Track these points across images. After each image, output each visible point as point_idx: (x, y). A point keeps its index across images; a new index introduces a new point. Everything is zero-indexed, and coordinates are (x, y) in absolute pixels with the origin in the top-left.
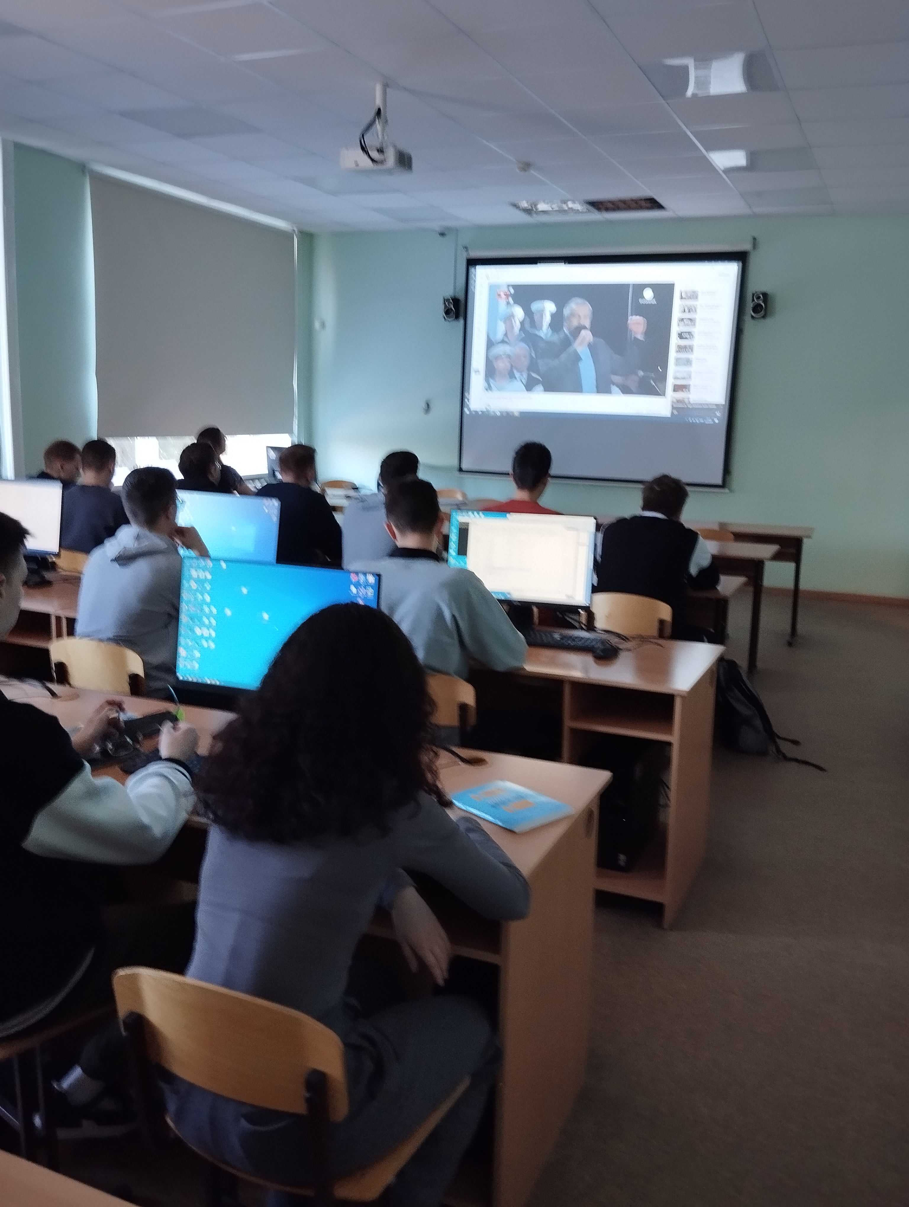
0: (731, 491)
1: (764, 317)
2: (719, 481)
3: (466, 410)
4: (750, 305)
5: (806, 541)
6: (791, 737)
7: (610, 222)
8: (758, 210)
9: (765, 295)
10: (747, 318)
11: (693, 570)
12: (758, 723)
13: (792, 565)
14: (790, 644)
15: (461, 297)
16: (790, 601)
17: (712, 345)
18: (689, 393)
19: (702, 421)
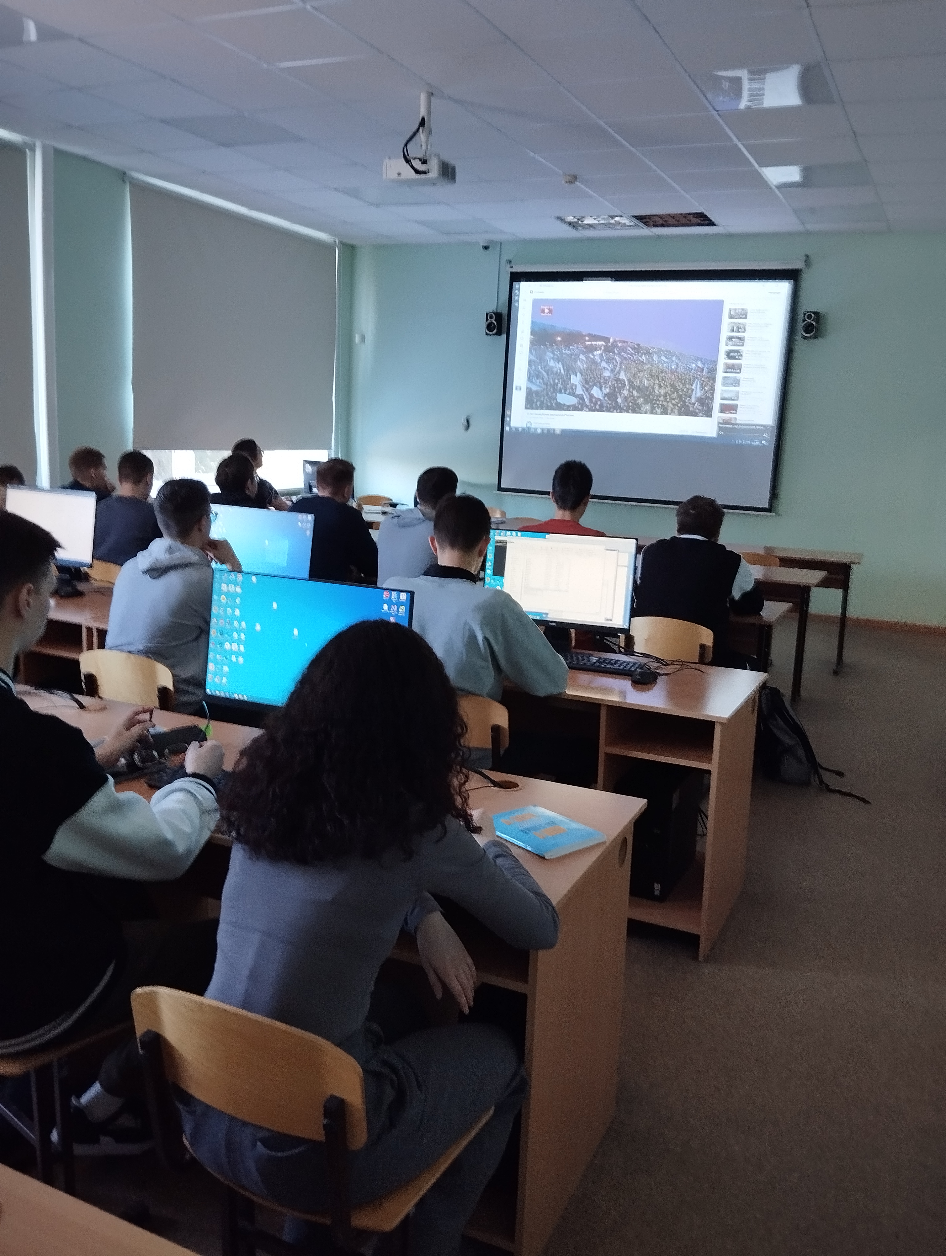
0: (778, 515)
1: (815, 337)
2: (766, 506)
3: (507, 428)
4: (801, 325)
5: (854, 567)
6: (835, 769)
7: (659, 237)
8: (811, 227)
9: (817, 314)
10: (798, 338)
11: (737, 594)
12: (801, 752)
13: (840, 592)
14: (836, 673)
15: (505, 312)
16: (837, 629)
17: (761, 365)
18: (736, 413)
19: (749, 442)
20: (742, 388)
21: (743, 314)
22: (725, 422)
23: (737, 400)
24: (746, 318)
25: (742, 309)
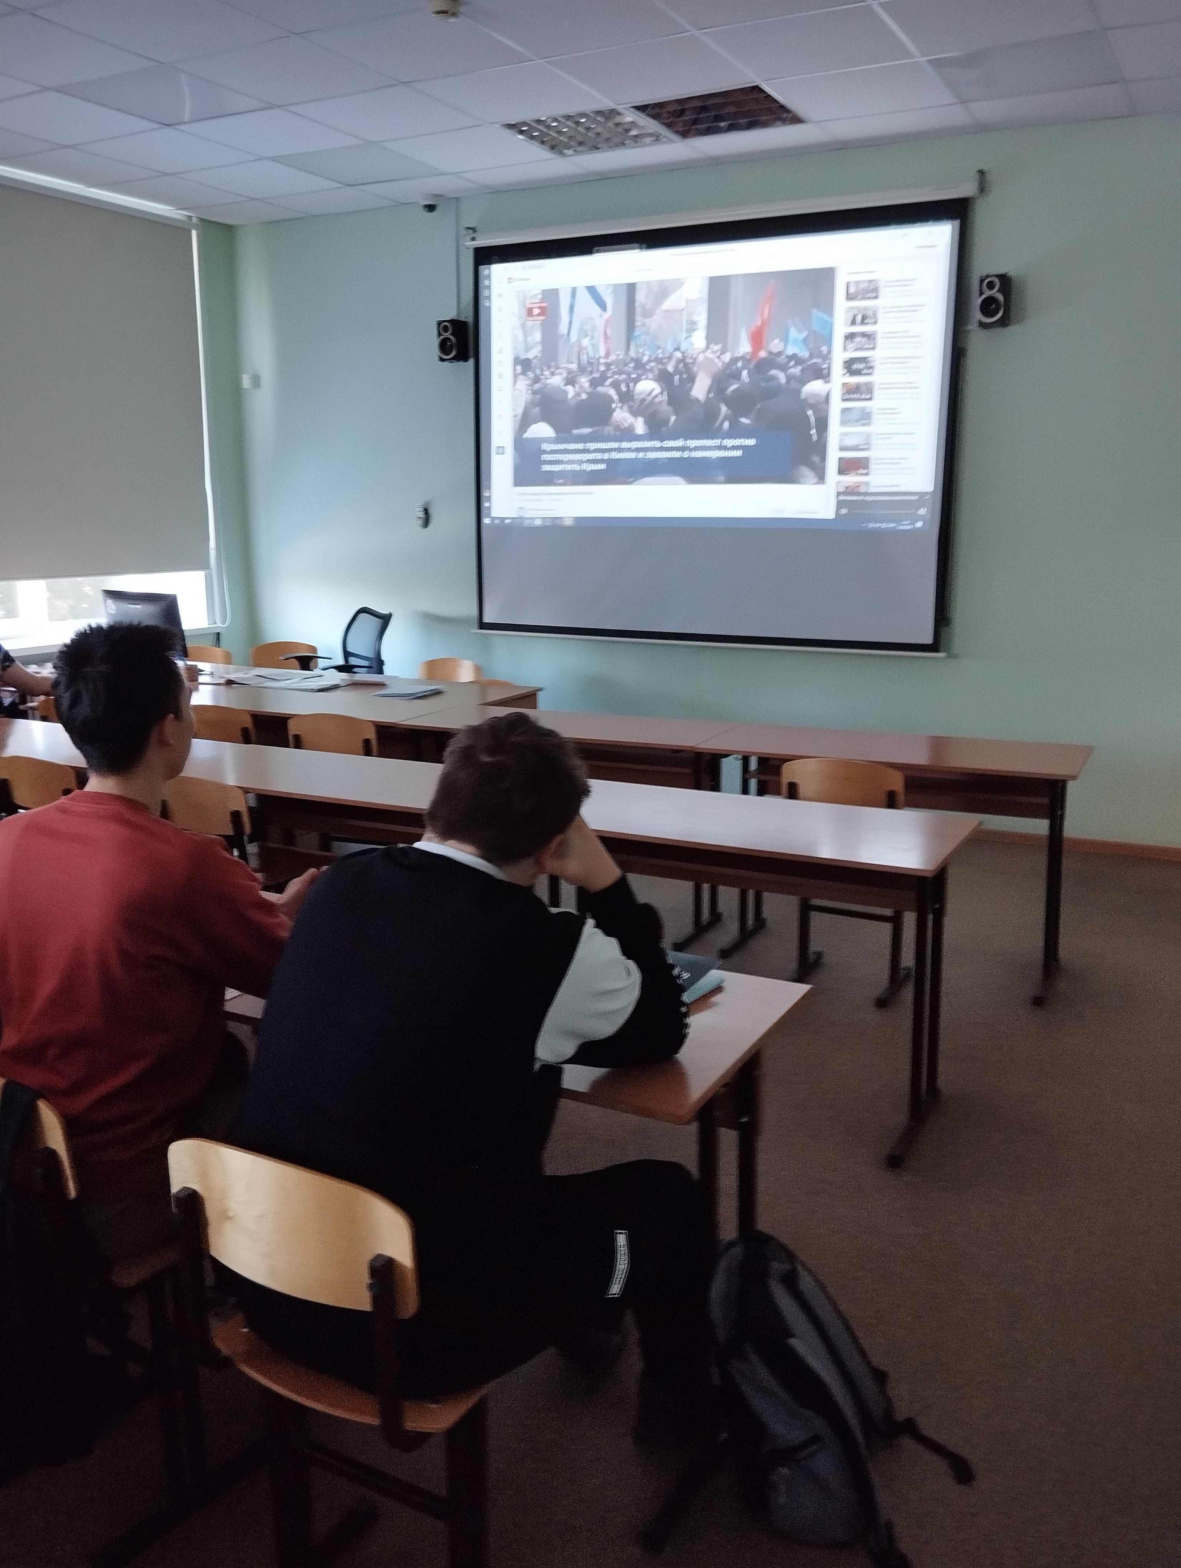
0: (951, 656)
1: (1004, 322)
2: (928, 639)
3: (486, 521)
4: (977, 301)
8: (981, 115)
9: (1005, 279)
10: (972, 326)
15: (470, 319)
17: (908, 383)
18: (867, 474)
19: (892, 525)
20: (876, 428)
21: (871, 291)
22: (850, 491)
23: (868, 449)
24: (876, 297)
25: (870, 281)
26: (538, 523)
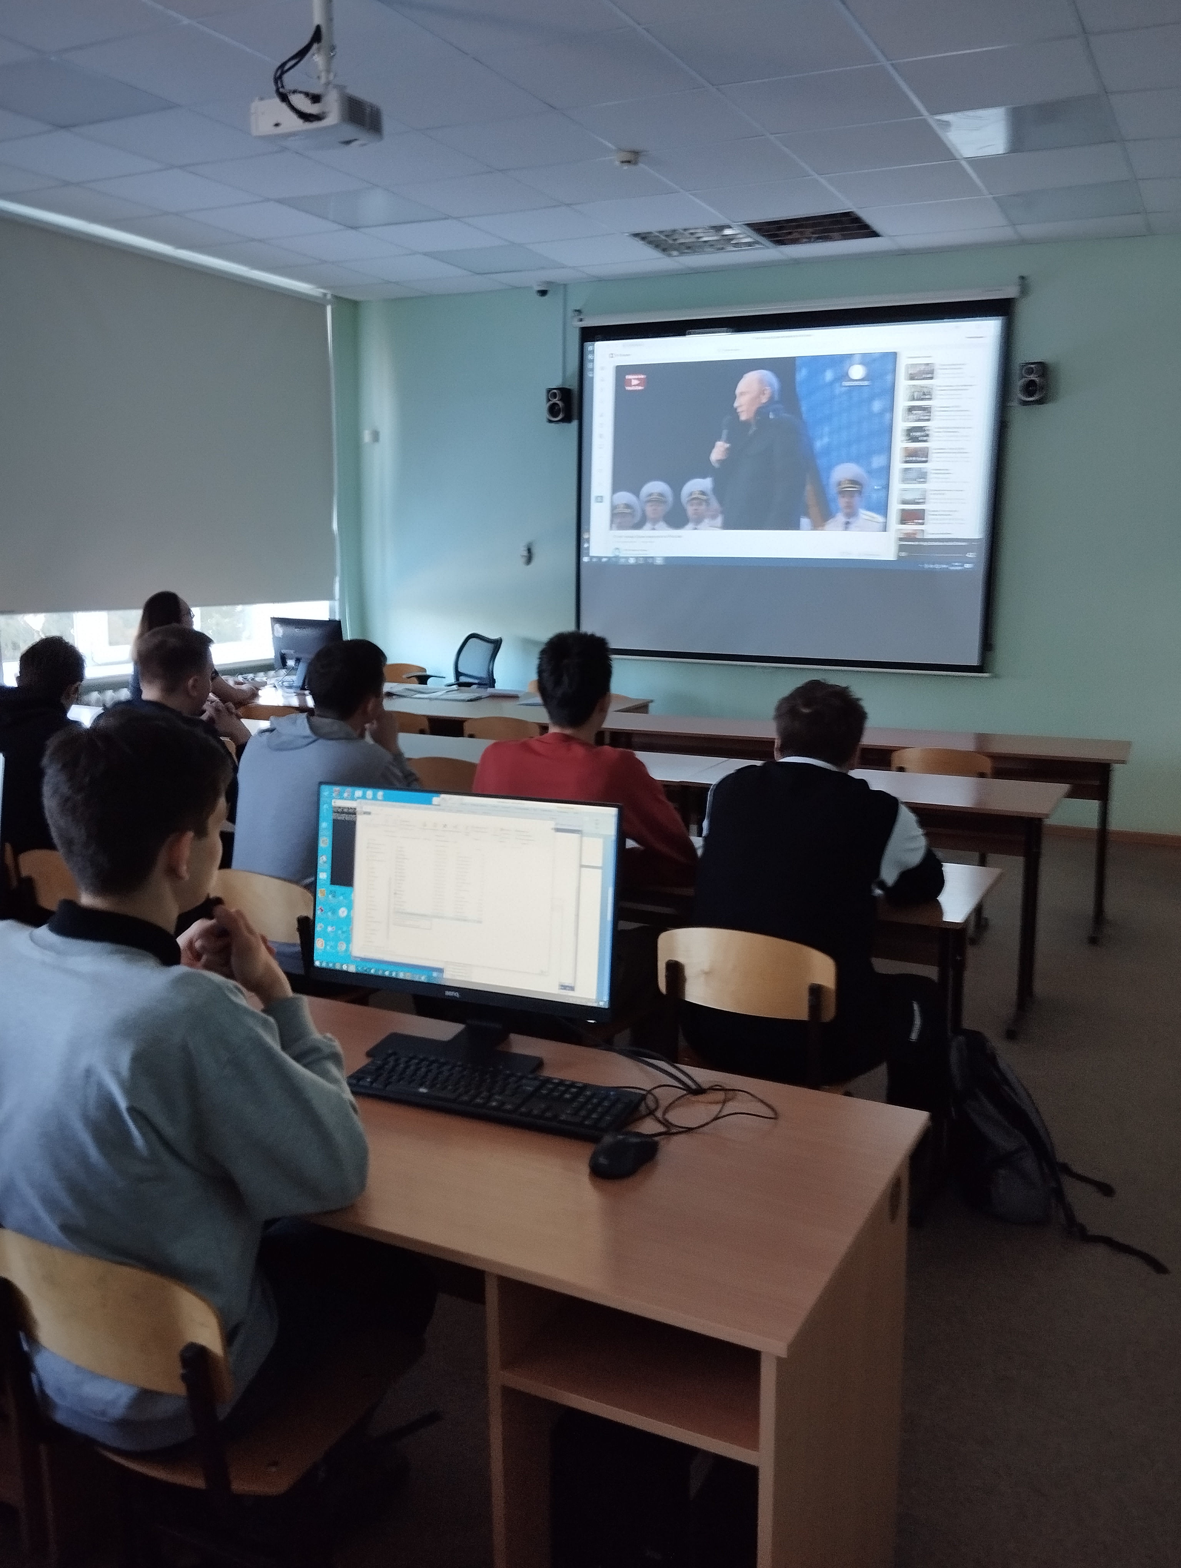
0: (996, 676)
1: (1040, 402)
2: (974, 662)
3: (585, 559)
4: (1018, 383)
5: (1116, 767)
7: (796, 262)
8: (1026, 231)
9: (1042, 366)
10: (1015, 404)
14: (1093, 941)
15: (573, 385)
17: (959, 449)
18: (923, 524)
19: (944, 566)
20: (931, 485)
21: (928, 373)
22: (909, 537)
23: (923, 503)
24: (933, 378)
25: (928, 364)
26: (632, 561)
